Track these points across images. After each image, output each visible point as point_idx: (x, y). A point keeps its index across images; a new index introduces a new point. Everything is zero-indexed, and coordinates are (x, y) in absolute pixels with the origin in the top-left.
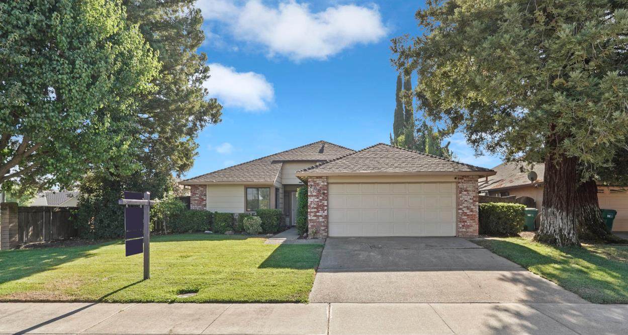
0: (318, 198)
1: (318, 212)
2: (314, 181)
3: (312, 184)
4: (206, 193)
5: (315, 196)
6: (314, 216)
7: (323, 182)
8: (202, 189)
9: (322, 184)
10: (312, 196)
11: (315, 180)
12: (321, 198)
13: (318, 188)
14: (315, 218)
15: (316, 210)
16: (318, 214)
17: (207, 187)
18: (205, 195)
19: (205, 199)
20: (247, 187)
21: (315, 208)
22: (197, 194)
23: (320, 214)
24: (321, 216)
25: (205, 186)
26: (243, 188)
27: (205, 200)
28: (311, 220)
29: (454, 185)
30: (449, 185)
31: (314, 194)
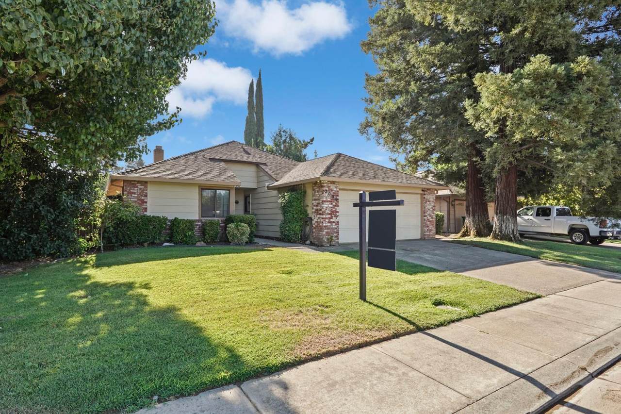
0: (331, 204)
1: (332, 218)
2: (329, 187)
3: (327, 189)
4: (147, 193)
5: (329, 201)
6: (329, 222)
7: (336, 188)
8: (142, 187)
9: (335, 189)
10: (327, 201)
11: (329, 185)
12: (334, 204)
13: (332, 193)
14: (329, 224)
15: (330, 216)
16: (331, 220)
17: (149, 185)
18: (146, 196)
19: (145, 200)
20: (202, 188)
21: (329, 214)
22: (134, 193)
23: (333, 220)
24: (334, 222)
25: (144, 183)
26: (198, 188)
27: (146, 202)
28: (325, 226)
29: (419, 196)
30: (417, 195)
31: (329, 200)
